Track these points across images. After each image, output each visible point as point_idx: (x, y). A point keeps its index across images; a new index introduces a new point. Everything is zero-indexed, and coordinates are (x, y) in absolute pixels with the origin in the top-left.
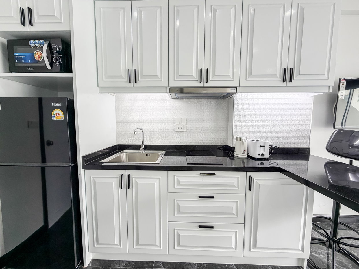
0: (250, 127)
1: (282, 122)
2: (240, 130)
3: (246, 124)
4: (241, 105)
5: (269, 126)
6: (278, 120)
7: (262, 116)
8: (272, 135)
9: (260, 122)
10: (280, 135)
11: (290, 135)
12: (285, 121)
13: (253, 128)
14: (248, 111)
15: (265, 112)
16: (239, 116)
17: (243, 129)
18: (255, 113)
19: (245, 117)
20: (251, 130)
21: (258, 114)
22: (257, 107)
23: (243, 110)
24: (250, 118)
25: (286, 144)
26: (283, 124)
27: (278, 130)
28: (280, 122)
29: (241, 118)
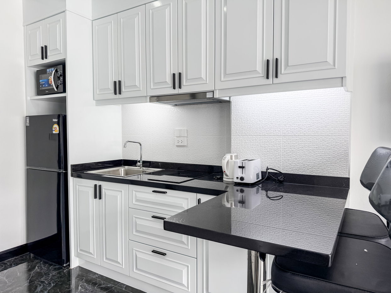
0: (253, 142)
1: (300, 135)
2: (239, 145)
3: (246, 137)
4: (239, 111)
5: (279, 141)
6: (293, 131)
7: (269, 126)
8: (285, 153)
9: (267, 135)
10: (299, 154)
11: (314, 155)
12: (305, 133)
13: (256, 142)
14: (248, 120)
15: (272, 119)
16: (237, 126)
17: (243, 143)
18: (258, 121)
19: (245, 128)
20: (254, 146)
21: (264, 123)
22: (262, 112)
23: (242, 118)
24: (252, 128)
25: (308, 170)
26: (301, 137)
27: (295, 147)
28: (297, 135)
29: (240, 128)
